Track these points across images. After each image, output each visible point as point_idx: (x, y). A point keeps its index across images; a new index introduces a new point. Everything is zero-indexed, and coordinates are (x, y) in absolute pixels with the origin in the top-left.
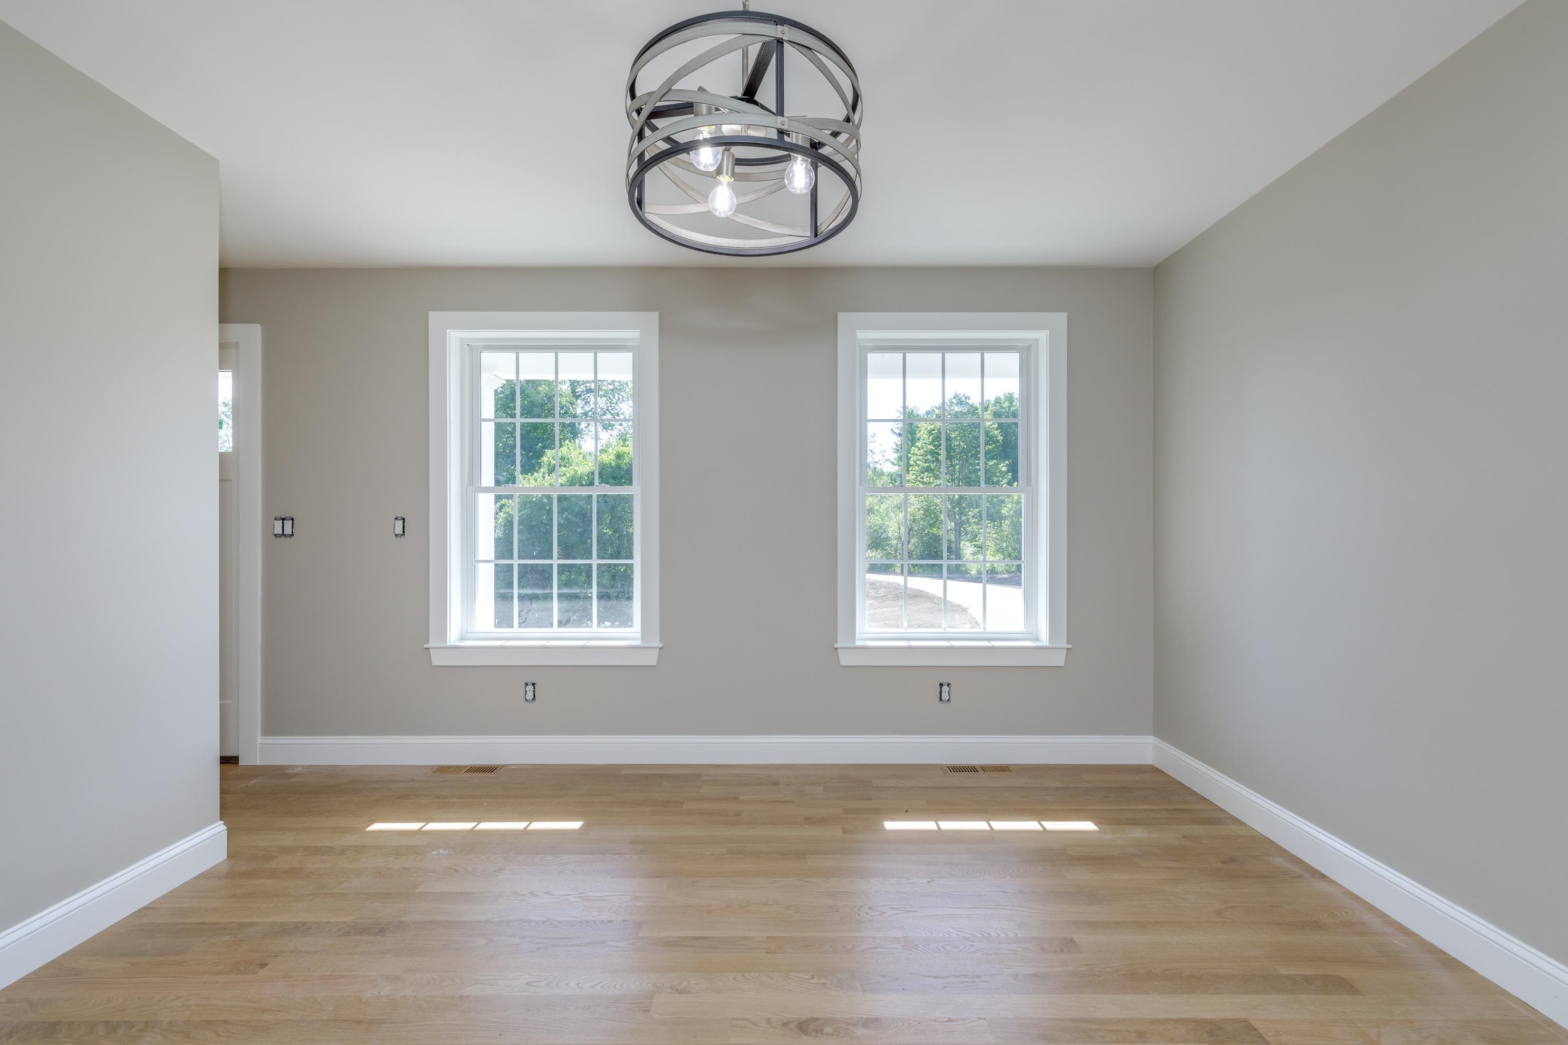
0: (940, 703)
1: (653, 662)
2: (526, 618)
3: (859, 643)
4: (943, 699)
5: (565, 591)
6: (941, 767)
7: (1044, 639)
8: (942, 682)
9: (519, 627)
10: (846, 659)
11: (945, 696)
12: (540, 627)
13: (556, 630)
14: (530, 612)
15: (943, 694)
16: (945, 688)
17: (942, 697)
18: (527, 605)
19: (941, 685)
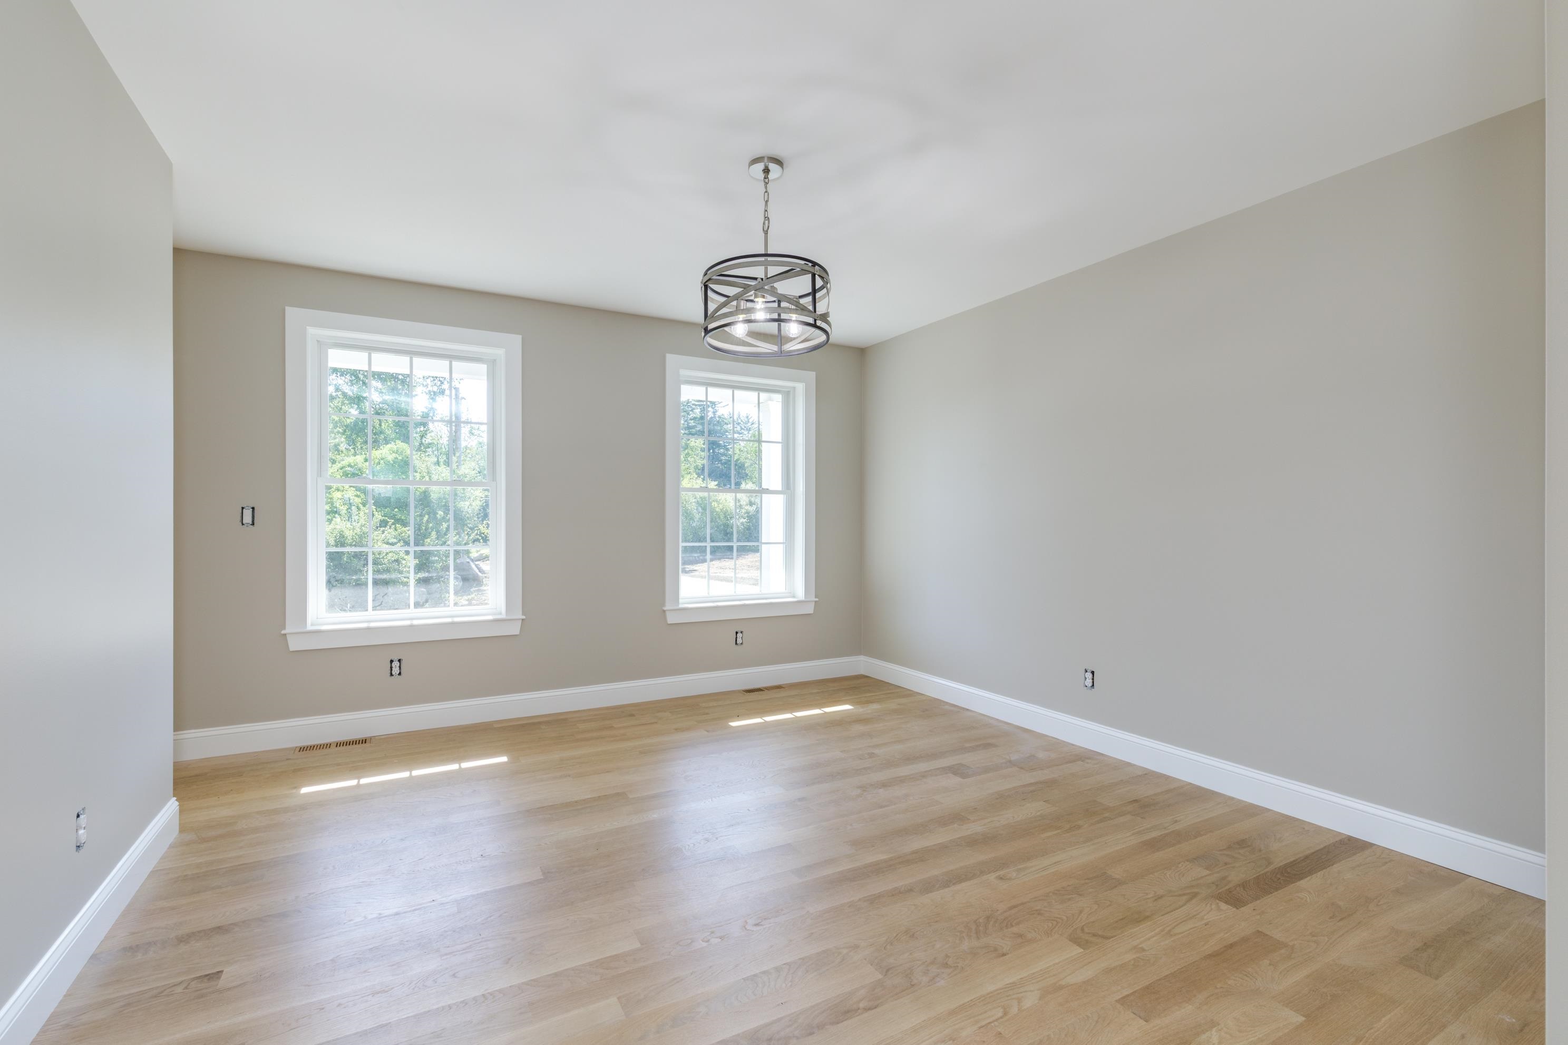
0: (736, 646)
1: (517, 632)
2: (382, 602)
3: (681, 606)
4: (738, 643)
5: (422, 575)
6: (739, 691)
7: (800, 594)
8: (737, 630)
9: (373, 610)
10: (672, 619)
11: (739, 641)
12: (396, 609)
13: (412, 612)
14: (386, 596)
15: (738, 639)
16: (739, 635)
17: (738, 641)
18: (383, 590)
19: (737, 633)
